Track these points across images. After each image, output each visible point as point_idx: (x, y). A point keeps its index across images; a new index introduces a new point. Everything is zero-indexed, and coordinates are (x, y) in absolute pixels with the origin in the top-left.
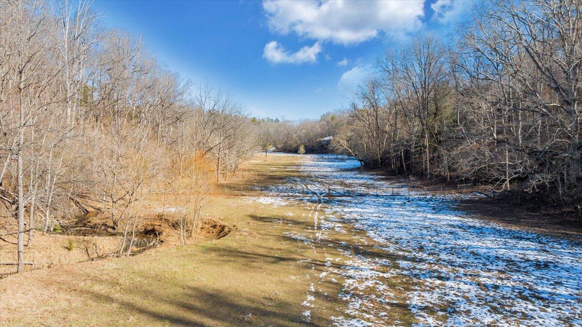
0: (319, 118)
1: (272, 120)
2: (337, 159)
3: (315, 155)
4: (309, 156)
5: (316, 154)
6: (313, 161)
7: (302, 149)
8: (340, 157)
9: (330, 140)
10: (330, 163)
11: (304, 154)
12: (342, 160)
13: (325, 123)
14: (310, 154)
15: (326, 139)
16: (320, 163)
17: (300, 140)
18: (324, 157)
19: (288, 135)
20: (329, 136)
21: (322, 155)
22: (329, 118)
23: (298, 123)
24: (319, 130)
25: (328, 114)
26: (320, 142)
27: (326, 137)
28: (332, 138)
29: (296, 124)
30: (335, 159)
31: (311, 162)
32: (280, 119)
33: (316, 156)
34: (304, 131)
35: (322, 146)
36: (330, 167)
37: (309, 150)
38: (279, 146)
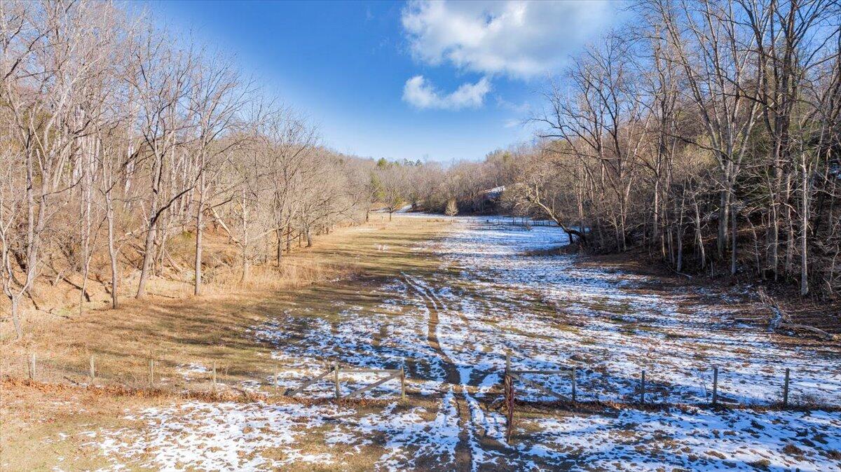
0: (484, 159)
1: (411, 163)
2: (514, 224)
3: (474, 218)
4: (464, 220)
5: (478, 215)
6: (471, 229)
7: (452, 207)
8: (519, 220)
9: (501, 193)
10: (503, 234)
11: (456, 215)
12: (524, 227)
13: (493, 165)
14: (468, 216)
15: (495, 190)
16: (483, 233)
17: (452, 192)
18: (490, 221)
19: (433, 186)
20: (499, 185)
21: (486, 218)
22: (500, 157)
23: (449, 166)
24: (483, 175)
25: (498, 152)
26: (485, 196)
27: (495, 186)
28: (504, 189)
29: (446, 168)
30: (510, 224)
31: (467, 232)
32: (422, 161)
33: (477, 219)
34: (457, 177)
35: (488, 202)
36: (502, 243)
37: (466, 209)
38: (419, 203)
